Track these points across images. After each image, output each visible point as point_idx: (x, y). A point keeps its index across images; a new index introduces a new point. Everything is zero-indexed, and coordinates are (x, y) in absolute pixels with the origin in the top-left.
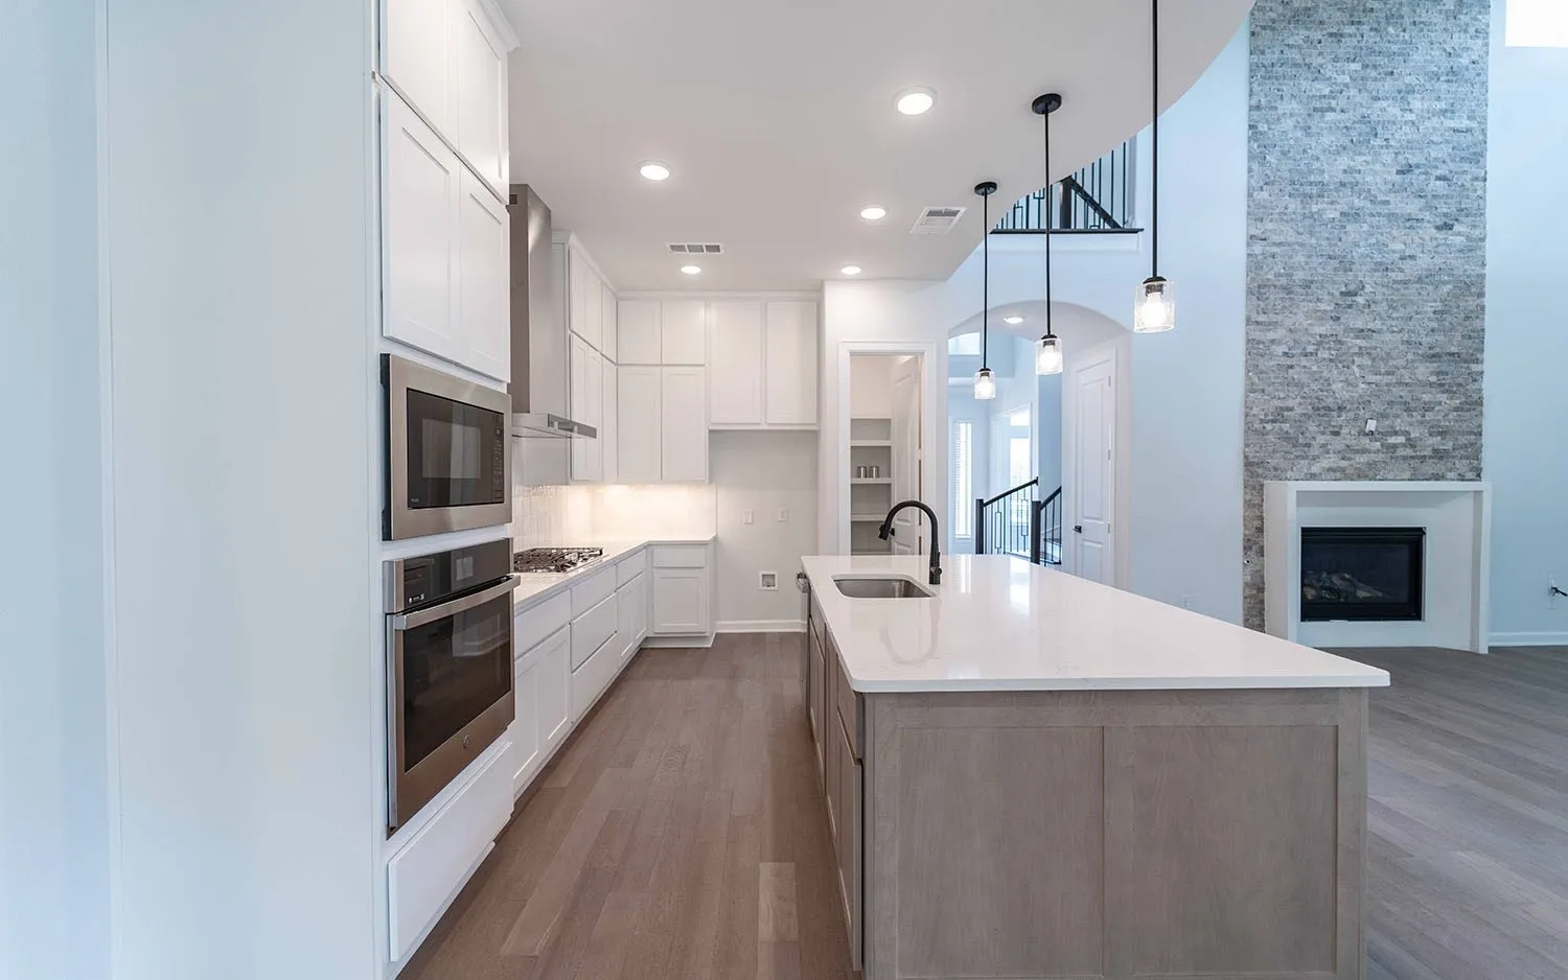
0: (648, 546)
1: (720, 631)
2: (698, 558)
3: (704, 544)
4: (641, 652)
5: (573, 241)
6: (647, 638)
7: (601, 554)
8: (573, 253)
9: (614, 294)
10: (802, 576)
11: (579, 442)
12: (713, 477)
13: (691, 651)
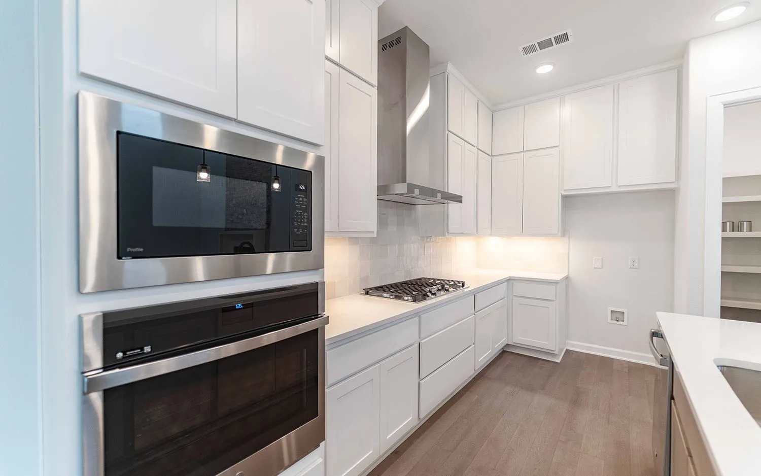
0: (509, 280)
1: (568, 349)
2: (549, 293)
3: (555, 283)
4: (504, 353)
5: (450, 68)
6: (507, 344)
7: (463, 286)
8: (451, 77)
9: (490, 110)
10: (656, 334)
11: (453, 206)
12: (565, 231)
13: (541, 362)
